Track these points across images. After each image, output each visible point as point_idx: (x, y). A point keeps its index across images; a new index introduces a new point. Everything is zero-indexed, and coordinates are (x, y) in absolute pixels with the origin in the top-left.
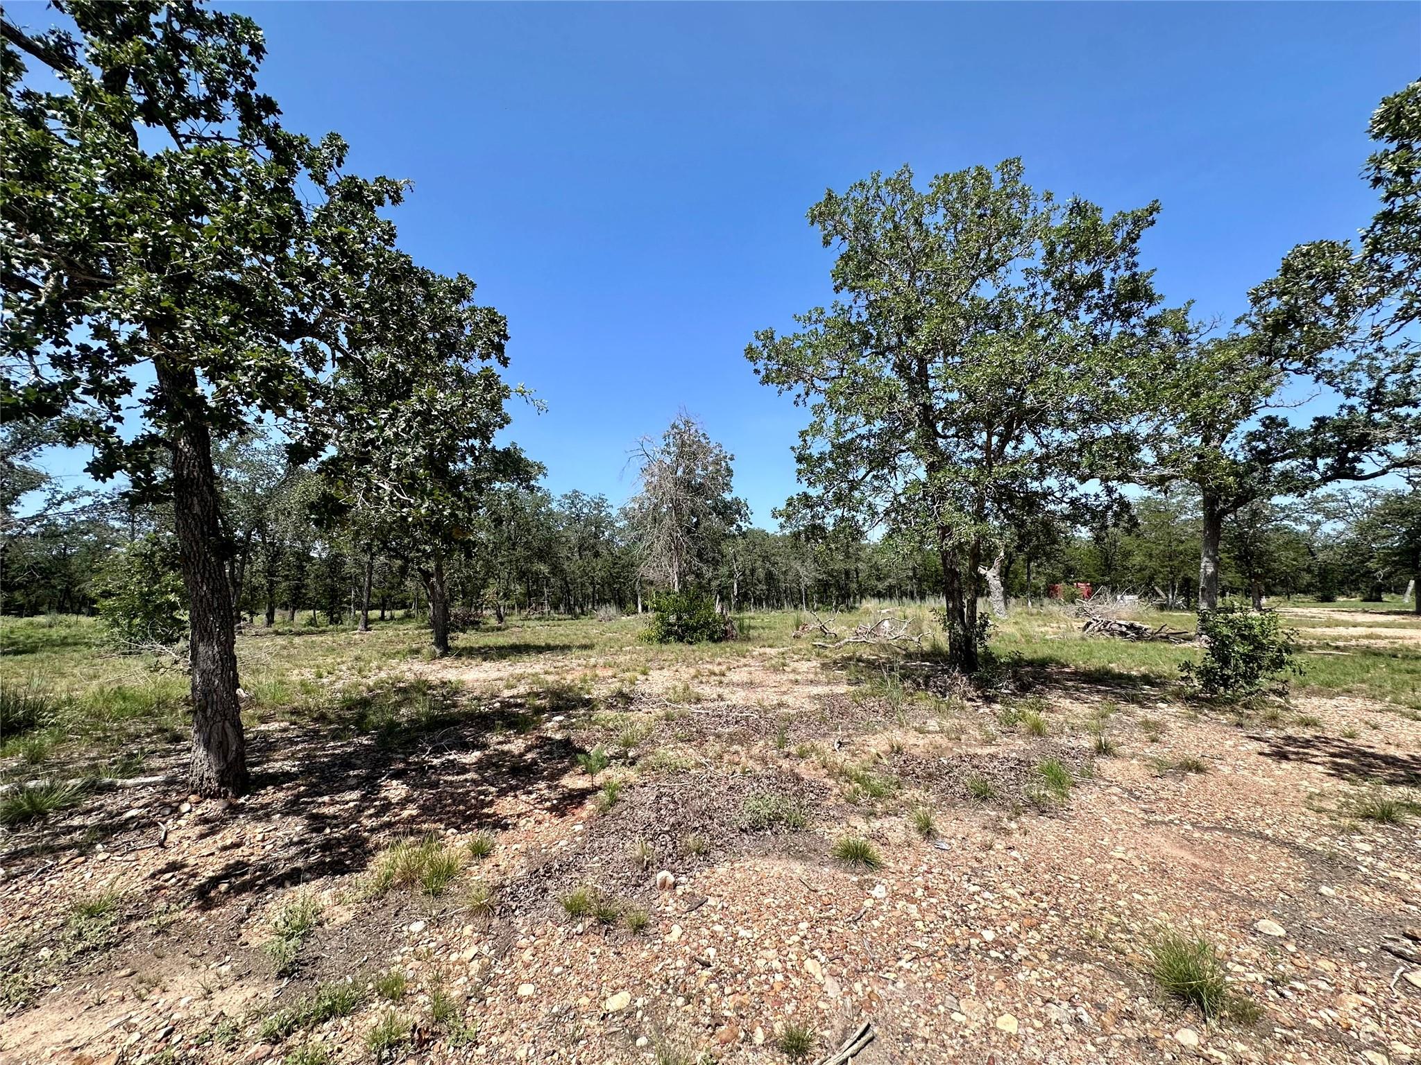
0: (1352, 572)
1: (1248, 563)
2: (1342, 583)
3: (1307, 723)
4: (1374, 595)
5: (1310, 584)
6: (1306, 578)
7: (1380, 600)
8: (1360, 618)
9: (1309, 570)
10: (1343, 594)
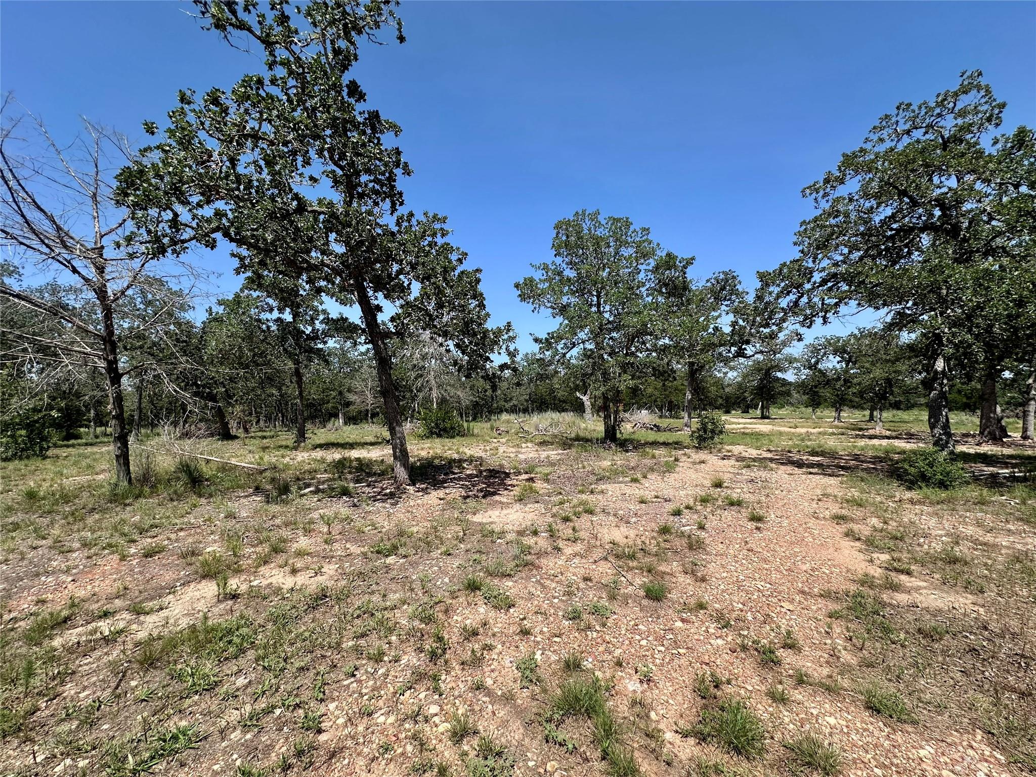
0: (738, 398)
1: (698, 394)
2: (734, 404)
3: (729, 451)
4: (746, 411)
5: (721, 405)
6: (720, 401)
7: (748, 412)
8: (741, 420)
9: (721, 397)
10: (734, 409)
